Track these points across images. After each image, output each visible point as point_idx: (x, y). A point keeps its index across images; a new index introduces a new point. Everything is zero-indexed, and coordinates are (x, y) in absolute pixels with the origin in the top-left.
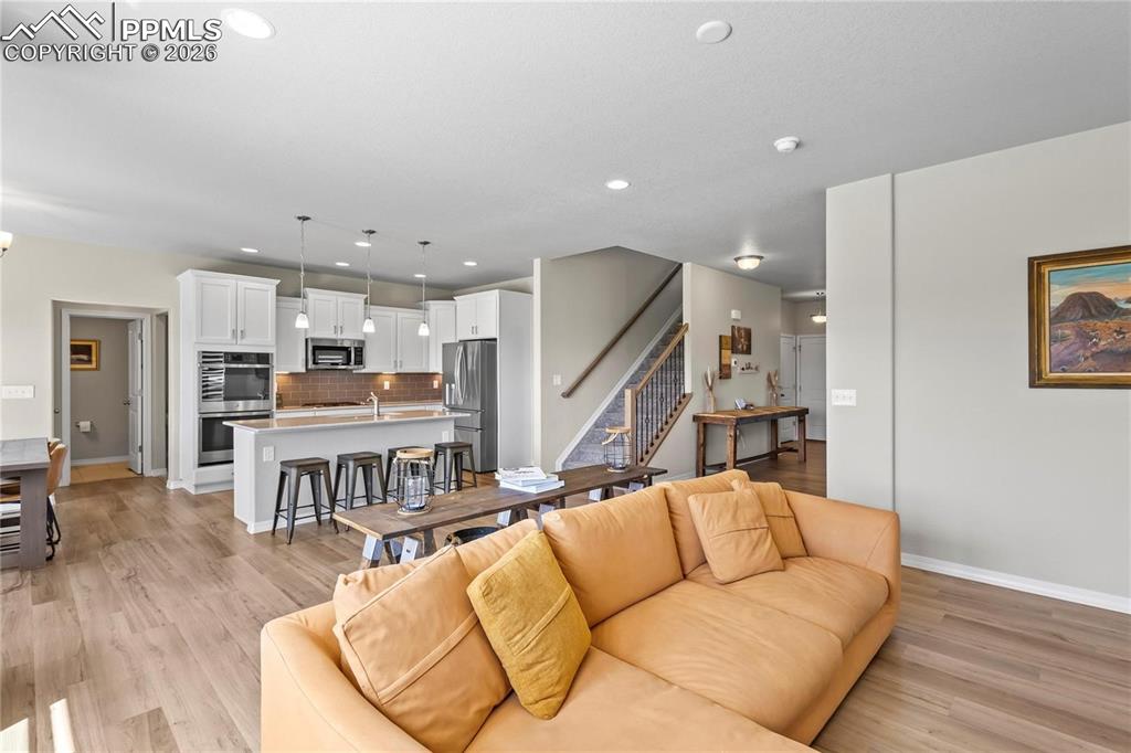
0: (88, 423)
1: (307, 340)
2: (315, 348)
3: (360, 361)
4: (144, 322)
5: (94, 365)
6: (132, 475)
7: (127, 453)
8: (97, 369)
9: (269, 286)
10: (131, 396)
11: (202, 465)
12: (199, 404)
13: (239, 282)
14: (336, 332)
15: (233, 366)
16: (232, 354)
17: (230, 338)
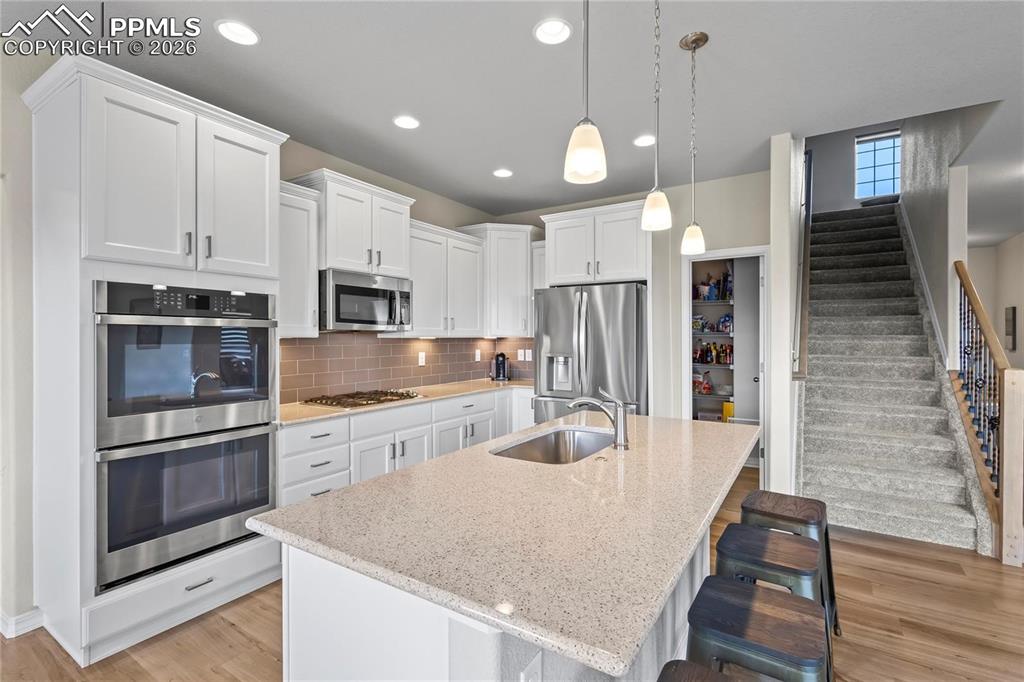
1: (322, 275)
2: (341, 290)
9: (270, 142)
11: (105, 586)
12: (99, 423)
13: (201, 118)
14: (370, 262)
15: (189, 322)
16: (186, 292)
17: (178, 251)
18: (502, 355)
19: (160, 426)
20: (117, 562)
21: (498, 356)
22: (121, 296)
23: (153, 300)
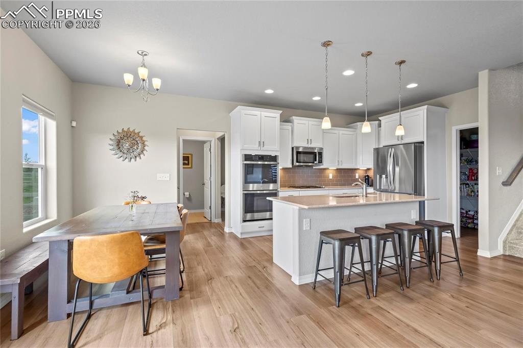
0: (188, 193)
1: (293, 148)
2: (298, 153)
3: (320, 162)
4: (212, 142)
5: (190, 166)
6: (205, 220)
7: (203, 208)
8: (191, 168)
10: (205, 180)
11: (245, 221)
12: (243, 185)
13: (262, 113)
14: (308, 143)
15: (259, 163)
16: (259, 155)
17: (257, 146)
18: (368, 176)
19: (253, 187)
20: (249, 216)
21: (366, 176)
22: (247, 157)
23: (252, 158)
